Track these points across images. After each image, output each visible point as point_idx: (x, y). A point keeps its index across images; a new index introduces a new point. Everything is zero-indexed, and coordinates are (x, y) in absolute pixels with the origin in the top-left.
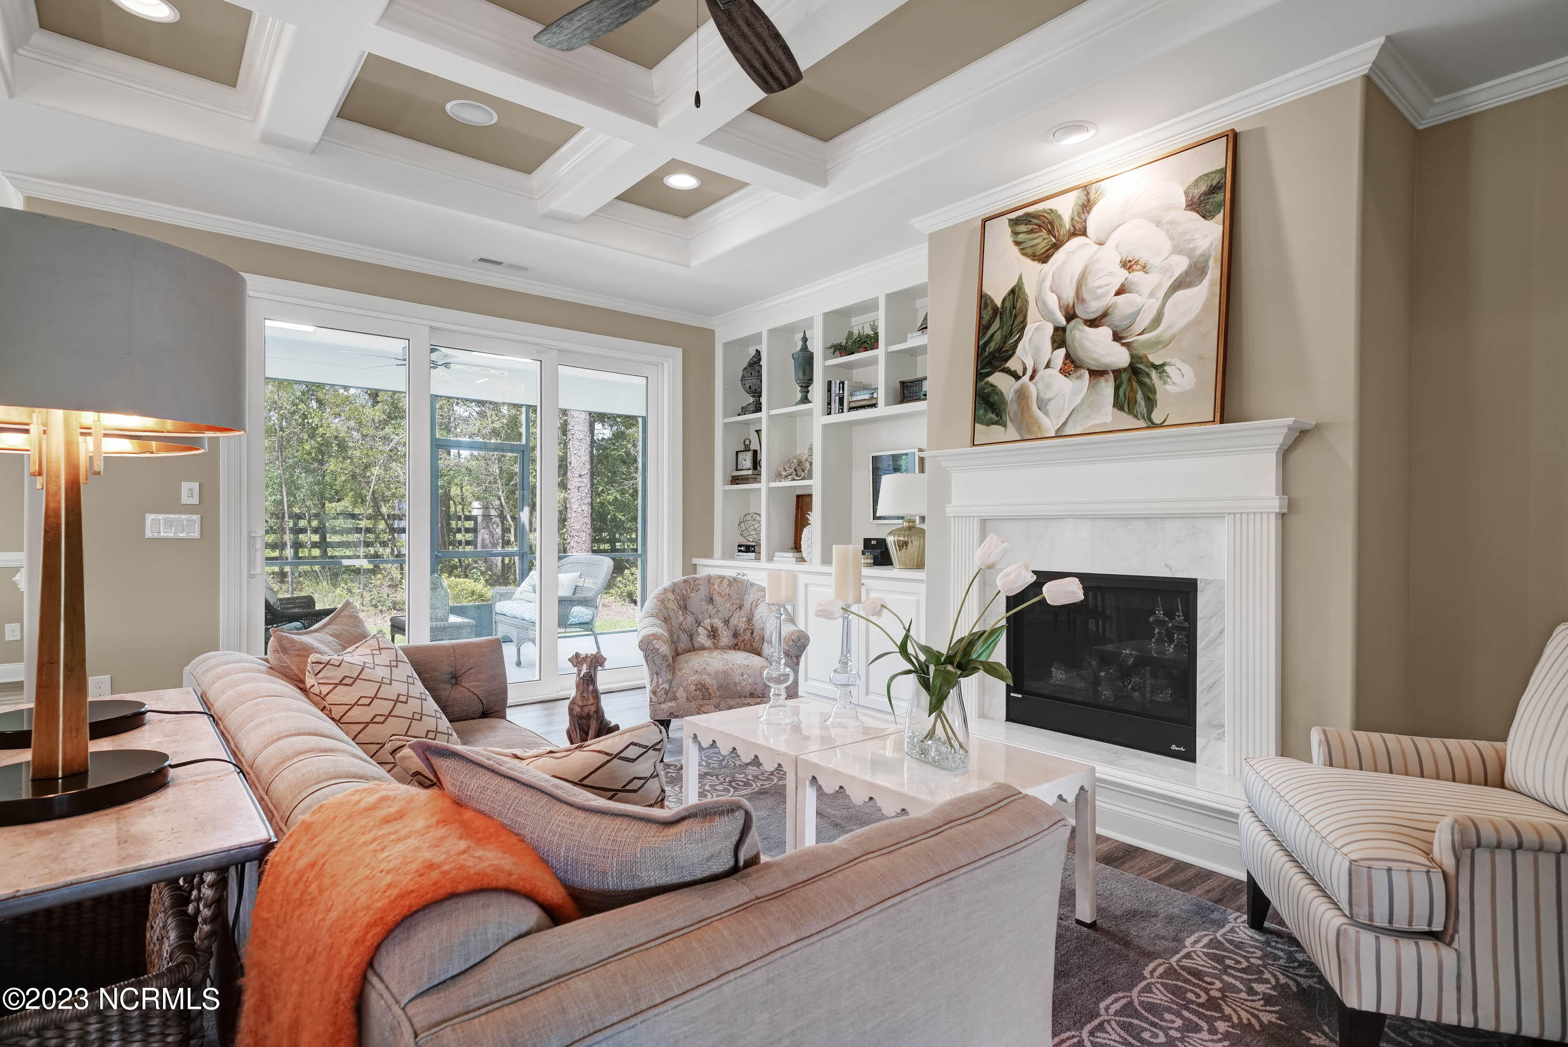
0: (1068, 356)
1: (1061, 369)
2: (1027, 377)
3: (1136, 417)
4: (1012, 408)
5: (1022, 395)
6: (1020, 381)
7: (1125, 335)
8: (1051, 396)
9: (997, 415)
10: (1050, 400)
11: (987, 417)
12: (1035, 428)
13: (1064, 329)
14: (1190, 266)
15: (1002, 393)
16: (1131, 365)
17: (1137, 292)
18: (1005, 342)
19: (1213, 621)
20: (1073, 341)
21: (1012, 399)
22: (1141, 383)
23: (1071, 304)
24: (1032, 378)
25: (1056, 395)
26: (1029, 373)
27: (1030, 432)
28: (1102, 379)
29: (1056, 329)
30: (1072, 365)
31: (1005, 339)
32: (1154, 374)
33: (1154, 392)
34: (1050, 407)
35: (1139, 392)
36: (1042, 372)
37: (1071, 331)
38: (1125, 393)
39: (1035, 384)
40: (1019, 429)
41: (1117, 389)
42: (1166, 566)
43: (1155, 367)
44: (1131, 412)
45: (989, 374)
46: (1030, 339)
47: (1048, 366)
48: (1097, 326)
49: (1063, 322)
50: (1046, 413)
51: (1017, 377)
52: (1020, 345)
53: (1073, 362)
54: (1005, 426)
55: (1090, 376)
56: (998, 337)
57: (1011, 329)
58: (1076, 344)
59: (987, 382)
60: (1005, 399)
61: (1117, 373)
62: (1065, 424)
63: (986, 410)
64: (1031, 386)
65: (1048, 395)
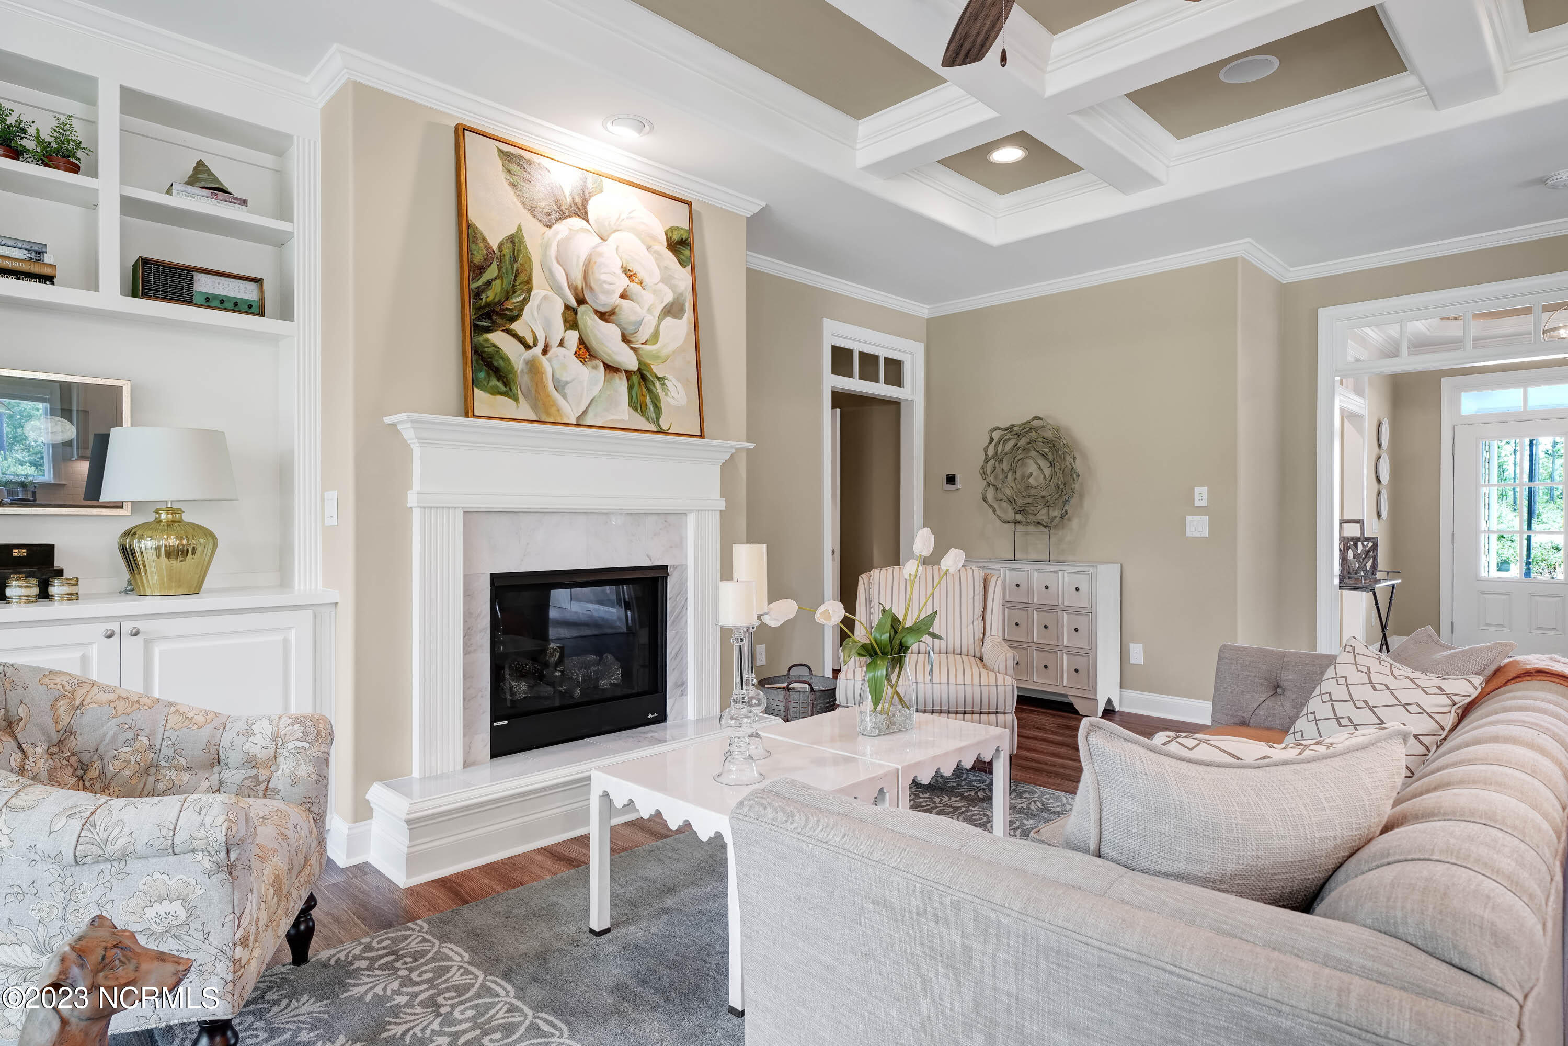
0: (581, 341)
1: (575, 353)
2: (538, 350)
3: (648, 420)
4: (523, 380)
5: (533, 368)
6: (530, 352)
7: (632, 339)
8: (568, 379)
9: (505, 385)
10: (567, 383)
11: (491, 384)
12: (553, 410)
13: (575, 311)
14: (674, 299)
15: (508, 360)
16: (639, 369)
17: (638, 303)
18: (507, 299)
19: (678, 598)
20: (585, 328)
21: (522, 371)
22: (649, 390)
23: (580, 287)
24: (545, 352)
25: (573, 380)
26: (541, 345)
27: (548, 414)
28: (616, 376)
29: (567, 307)
30: (586, 352)
31: (508, 295)
32: (657, 383)
33: (660, 402)
34: (568, 390)
35: (648, 398)
36: (554, 350)
37: (583, 316)
38: (637, 395)
39: (549, 360)
40: (534, 407)
41: (630, 388)
42: (648, 556)
43: (658, 378)
44: (643, 414)
45: (488, 330)
46: (539, 307)
47: (561, 344)
48: (606, 321)
49: (574, 304)
50: (564, 396)
51: (527, 347)
52: (527, 308)
53: (587, 349)
54: (516, 399)
55: (606, 370)
56: (497, 286)
57: (514, 286)
58: (588, 330)
59: (487, 340)
60: (513, 368)
61: (628, 373)
62: (585, 412)
63: (489, 375)
64: (544, 359)
65: (564, 377)
